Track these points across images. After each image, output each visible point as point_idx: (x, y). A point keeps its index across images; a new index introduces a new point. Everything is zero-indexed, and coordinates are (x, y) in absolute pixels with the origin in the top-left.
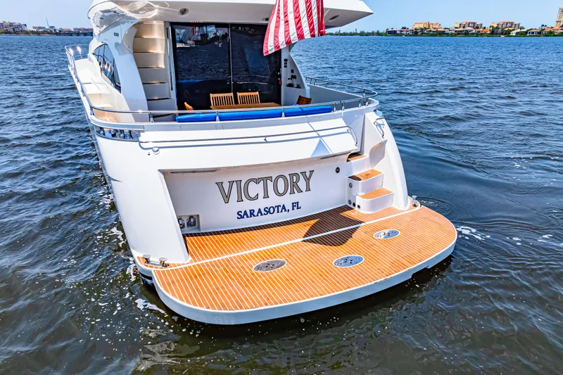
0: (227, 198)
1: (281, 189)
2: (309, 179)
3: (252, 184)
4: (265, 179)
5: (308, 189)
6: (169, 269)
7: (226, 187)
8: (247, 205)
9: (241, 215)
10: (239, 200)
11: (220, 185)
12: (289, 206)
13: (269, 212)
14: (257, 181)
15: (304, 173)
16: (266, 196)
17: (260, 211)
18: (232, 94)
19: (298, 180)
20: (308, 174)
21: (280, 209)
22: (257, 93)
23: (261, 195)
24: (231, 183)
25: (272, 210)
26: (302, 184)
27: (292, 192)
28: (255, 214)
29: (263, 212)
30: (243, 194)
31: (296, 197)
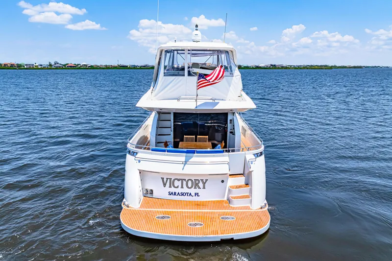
0: (165, 185)
1: (190, 185)
2: (205, 183)
3: (176, 181)
4: (182, 180)
5: (204, 188)
6: (129, 208)
7: (165, 180)
8: (173, 190)
9: (170, 194)
10: (170, 187)
11: (163, 179)
12: (193, 194)
13: (183, 195)
14: (179, 180)
15: (202, 180)
16: (182, 187)
17: (179, 193)
18: (194, 136)
19: (199, 182)
20: (204, 181)
21: (189, 194)
22: (207, 137)
23: (180, 186)
24: (167, 179)
25: (184, 194)
26: (201, 185)
27: (195, 188)
28: (177, 194)
29: (180, 194)
30: (172, 184)
31: (197, 190)
